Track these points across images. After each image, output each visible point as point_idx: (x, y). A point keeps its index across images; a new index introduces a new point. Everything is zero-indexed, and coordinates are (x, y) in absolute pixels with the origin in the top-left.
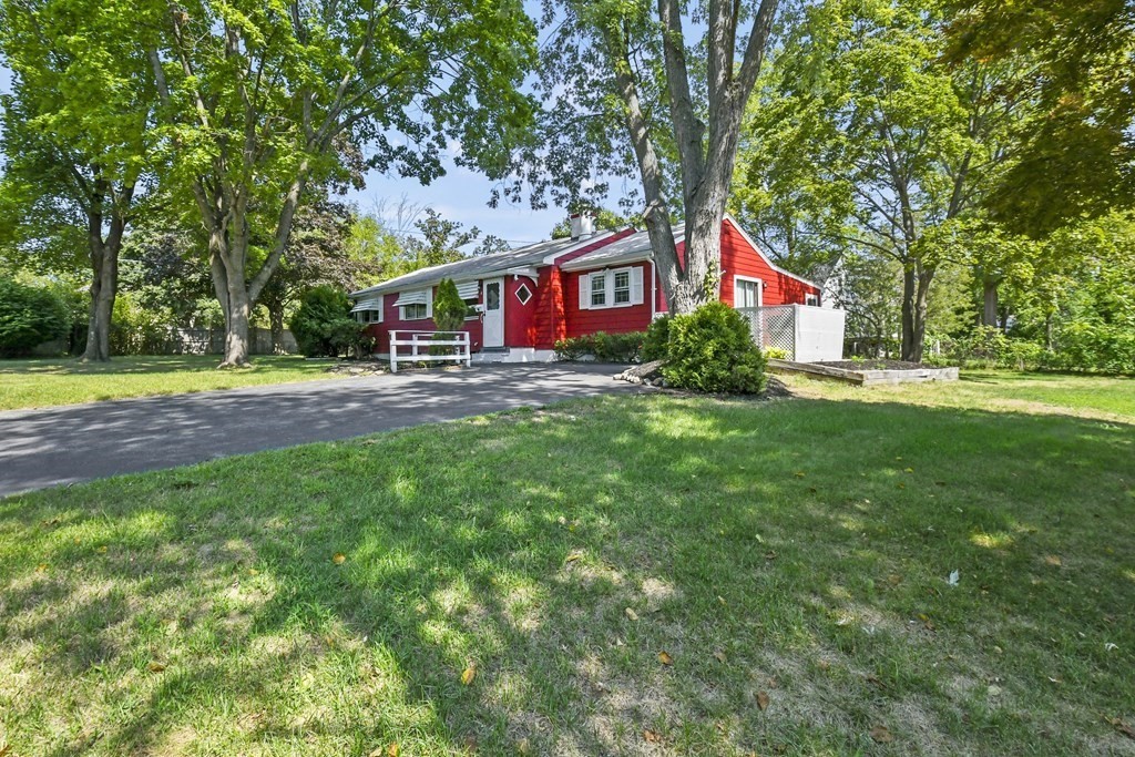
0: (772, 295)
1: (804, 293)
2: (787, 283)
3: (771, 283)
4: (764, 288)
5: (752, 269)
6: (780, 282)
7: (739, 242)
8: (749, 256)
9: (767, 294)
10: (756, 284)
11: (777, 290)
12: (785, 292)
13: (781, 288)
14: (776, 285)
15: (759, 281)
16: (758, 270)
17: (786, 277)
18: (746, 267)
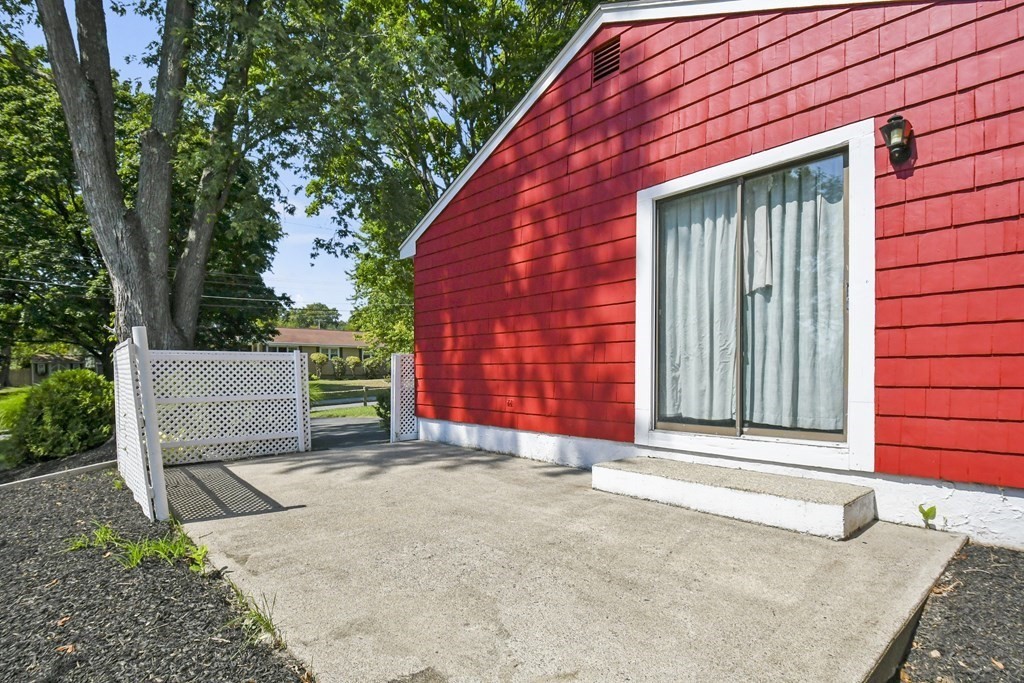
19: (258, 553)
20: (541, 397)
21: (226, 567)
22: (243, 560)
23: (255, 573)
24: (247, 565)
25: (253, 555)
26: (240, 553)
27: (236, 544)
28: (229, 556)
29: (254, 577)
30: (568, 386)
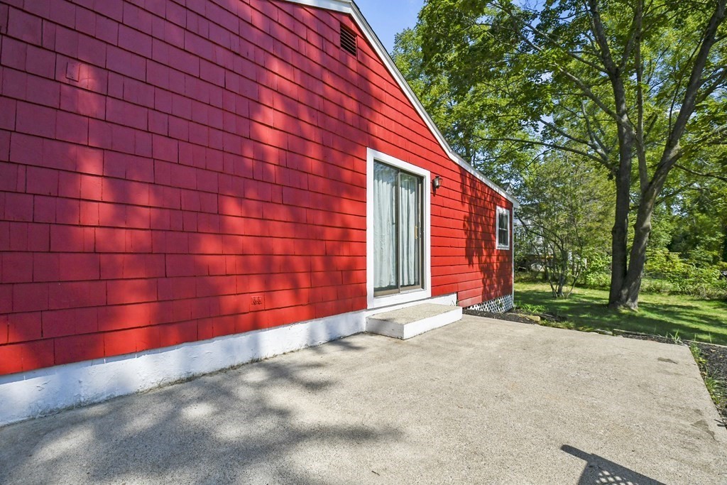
0: (447, 202)
1: (495, 205)
2: (473, 188)
3: (446, 182)
4: (434, 187)
5: (410, 147)
6: (463, 184)
7: (385, 85)
8: (406, 122)
9: (439, 200)
10: (421, 179)
11: (458, 196)
12: (471, 200)
13: (464, 193)
14: (457, 187)
15: (426, 174)
16: (424, 153)
17: (473, 178)
18: (400, 142)
19: (682, 422)
20: (295, 288)
21: (719, 425)
22: (701, 424)
23: (698, 411)
24: (700, 418)
25: (688, 424)
26: (699, 431)
27: (698, 442)
28: (712, 434)
29: (701, 409)
30: (320, 275)
